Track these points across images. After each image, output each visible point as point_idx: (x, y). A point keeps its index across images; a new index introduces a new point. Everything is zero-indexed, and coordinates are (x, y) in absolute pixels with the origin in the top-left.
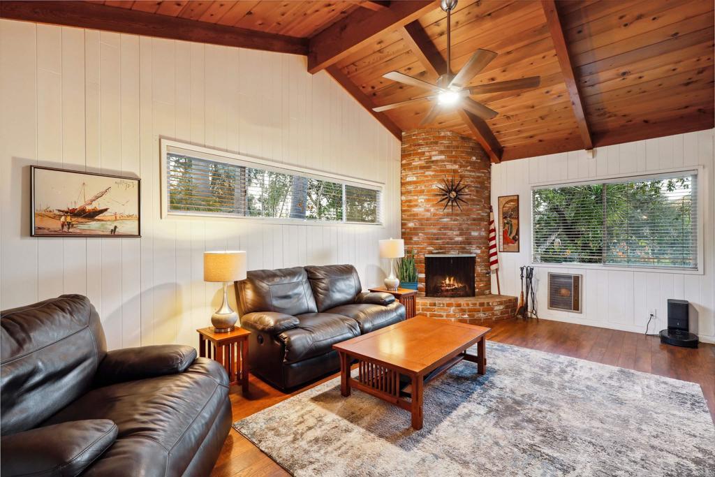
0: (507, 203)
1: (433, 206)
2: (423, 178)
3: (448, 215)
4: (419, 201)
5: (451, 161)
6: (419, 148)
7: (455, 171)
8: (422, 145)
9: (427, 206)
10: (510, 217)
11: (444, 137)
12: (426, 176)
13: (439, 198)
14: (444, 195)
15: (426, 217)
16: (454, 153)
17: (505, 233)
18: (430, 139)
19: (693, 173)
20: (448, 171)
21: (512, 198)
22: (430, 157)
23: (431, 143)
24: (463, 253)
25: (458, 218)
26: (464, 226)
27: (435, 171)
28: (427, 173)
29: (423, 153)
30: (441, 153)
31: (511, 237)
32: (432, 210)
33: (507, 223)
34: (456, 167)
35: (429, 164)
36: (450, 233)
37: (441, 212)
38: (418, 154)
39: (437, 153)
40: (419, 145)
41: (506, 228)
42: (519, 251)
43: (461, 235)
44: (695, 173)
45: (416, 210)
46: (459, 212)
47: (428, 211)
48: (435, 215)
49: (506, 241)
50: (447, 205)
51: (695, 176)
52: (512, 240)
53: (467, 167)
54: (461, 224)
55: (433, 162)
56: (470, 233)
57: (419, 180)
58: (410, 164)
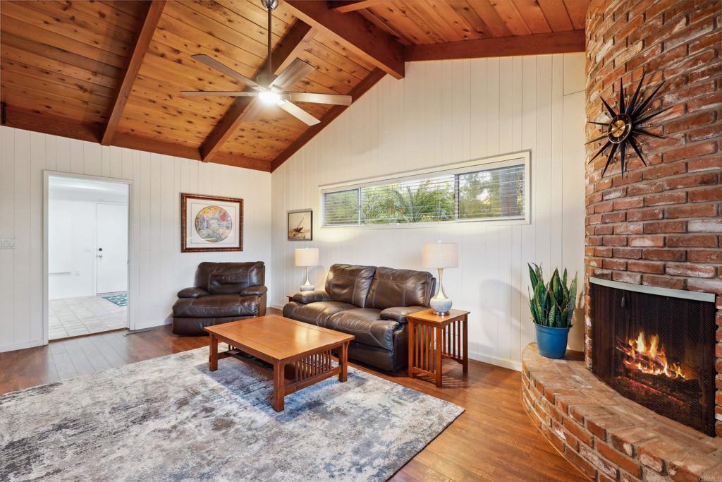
3: (614, 183)
4: (587, 163)
5: (626, 42)
15: (590, 194)
25: (641, 185)
30: (608, 34)
34: (636, 49)
36: (621, 228)
43: (647, 231)
50: (610, 160)
54: (648, 203)
56: (688, 225)
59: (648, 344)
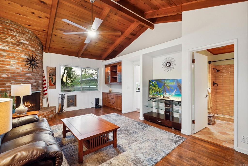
0: (51, 70)
1: (22, 66)
2: (14, 50)
3: (30, 72)
4: (12, 62)
5: (31, 46)
6: (11, 32)
7: (33, 51)
8: (14, 31)
9: (18, 66)
10: (52, 75)
11: (28, 33)
12: (17, 50)
13: (25, 63)
14: (28, 62)
15: (16, 72)
16: (33, 43)
17: (50, 81)
18: (20, 30)
19: (97, 69)
20: (30, 50)
21: (53, 68)
22: (20, 40)
23: (20, 33)
24: (36, 90)
25: (34, 74)
26: (37, 78)
27: (23, 48)
28: (17, 48)
29: (15, 36)
30: (26, 40)
31: (53, 83)
32: (21, 68)
33: (51, 78)
34: (34, 50)
35: (19, 43)
36: (31, 81)
37: (26, 70)
38: (10, 35)
39: (24, 39)
40: (11, 30)
41: (51, 79)
42: (56, 89)
43: (35, 82)
44: (98, 69)
45: (8, 67)
46: (35, 71)
47: (18, 69)
48: (23, 71)
49: (50, 85)
50: (30, 67)
51: (98, 70)
52: (53, 84)
53: (38, 51)
54: (36, 77)
55: (21, 43)
56: (39, 81)
57: (11, 50)
58: (4, 39)
59: (27, 103)
